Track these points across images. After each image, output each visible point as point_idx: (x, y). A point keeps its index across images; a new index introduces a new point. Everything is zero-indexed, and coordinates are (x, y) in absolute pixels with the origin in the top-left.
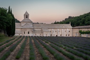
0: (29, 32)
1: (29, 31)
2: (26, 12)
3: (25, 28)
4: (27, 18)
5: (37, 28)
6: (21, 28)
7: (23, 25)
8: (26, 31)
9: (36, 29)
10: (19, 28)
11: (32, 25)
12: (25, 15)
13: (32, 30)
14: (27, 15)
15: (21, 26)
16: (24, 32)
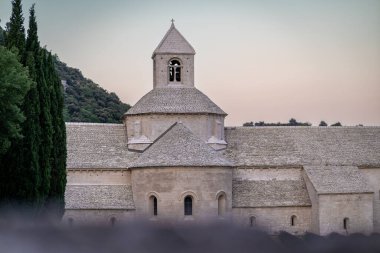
0: (188, 200)
1: (193, 193)
2: (173, 27)
3: (159, 162)
4: (175, 85)
5: (266, 167)
6: (130, 170)
7: (144, 140)
8: (169, 189)
9: (254, 176)
10: (112, 163)
11: (223, 142)
12: (164, 54)
13: (214, 179)
14: (181, 57)
15: (130, 147)
16: (147, 195)
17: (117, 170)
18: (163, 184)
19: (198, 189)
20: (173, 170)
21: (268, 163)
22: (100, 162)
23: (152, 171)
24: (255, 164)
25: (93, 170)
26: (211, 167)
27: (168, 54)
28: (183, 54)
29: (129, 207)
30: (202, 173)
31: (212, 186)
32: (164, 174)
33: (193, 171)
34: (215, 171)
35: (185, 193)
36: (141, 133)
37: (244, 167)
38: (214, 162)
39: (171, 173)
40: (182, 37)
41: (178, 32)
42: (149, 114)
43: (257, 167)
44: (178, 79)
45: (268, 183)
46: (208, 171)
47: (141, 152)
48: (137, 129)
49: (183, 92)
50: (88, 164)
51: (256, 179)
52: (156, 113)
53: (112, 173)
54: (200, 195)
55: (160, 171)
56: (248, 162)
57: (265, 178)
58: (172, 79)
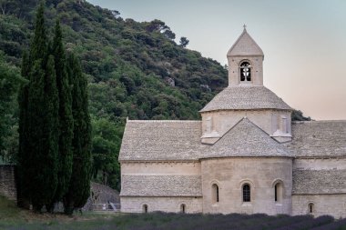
0: (246, 188)
1: (251, 181)
2: (245, 32)
3: (220, 153)
4: (246, 84)
5: (326, 158)
6: (200, 160)
7: (215, 134)
8: (228, 178)
9: (316, 166)
10: (186, 155)
11: (289, 135)
12: (235, 56)
13: (271, 168)
14: (250, 59)
15: (203, 141)
16: (210, 183)
17: (189, 161)
18: (223, 174)
19: (255, 177)
20: (232, 161)
21: (328, 154)
22: (175, 154)
23: (214, 161)
24: (316, 154)
25: (167, 161)
26: (267, 157)
27: (239, 56)
28: (253, 56)
29: (198, 195)
30: (258, 163)
31: (268, 175)
32: (224, 164)
33: (250, 161)
34: (271, 161)
35: (242, 181)
36: (212, 128)
37: (306, 158)
38: (270, 153)
39: (230, 163)
40: (253, 41)
41: (249, 37)
42: (218, 111)
43: (318, 158)
44: (249, 79)
45: (329, 172)
46: (265, 161)
47: (212, 145)
48: (209, 124)
49: (252, 90)
50: (163, 156)
51: (318, 168)
52: (224, 110)
53: (185, 165)
54: (257, 183)
55: (221, 161)
56: (310, 153)
57: (326, 168)
58: (243, 79)
